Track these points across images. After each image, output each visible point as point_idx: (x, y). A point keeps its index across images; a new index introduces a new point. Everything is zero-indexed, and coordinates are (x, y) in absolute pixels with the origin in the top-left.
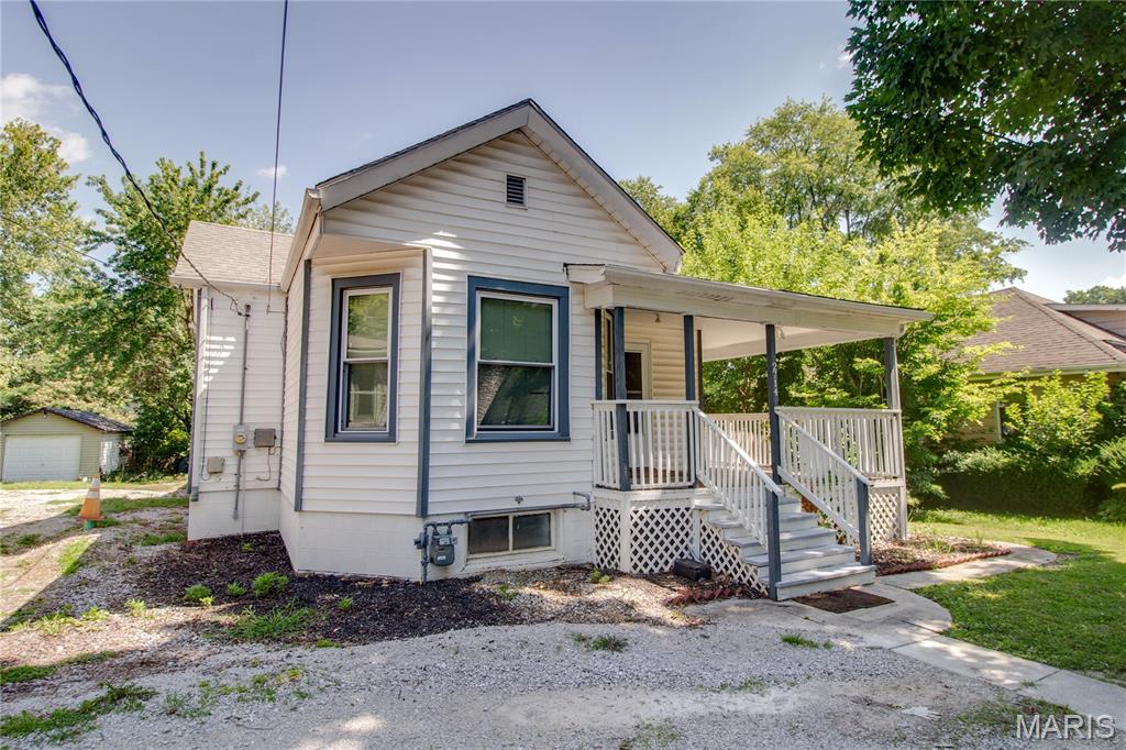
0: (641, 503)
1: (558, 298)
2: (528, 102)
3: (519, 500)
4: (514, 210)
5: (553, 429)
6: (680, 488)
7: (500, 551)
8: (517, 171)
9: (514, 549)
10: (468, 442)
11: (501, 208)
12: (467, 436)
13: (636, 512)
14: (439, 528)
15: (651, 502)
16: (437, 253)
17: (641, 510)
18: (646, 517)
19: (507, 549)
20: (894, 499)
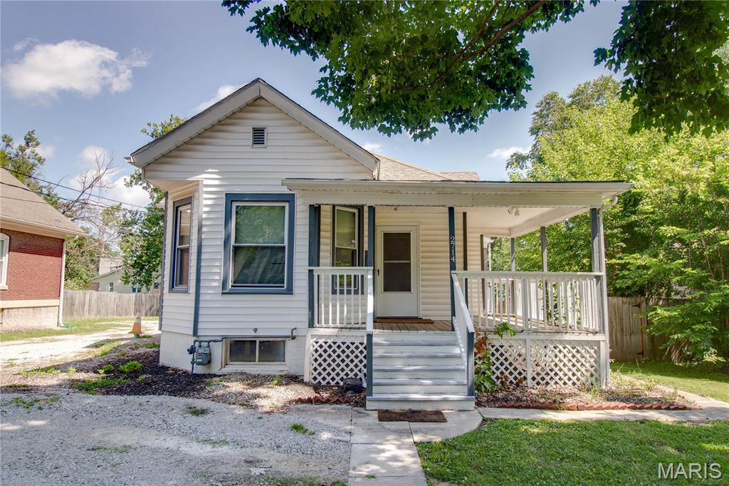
0: (321, 337)
1: (288, 201)
2: (257, 80)
3: (255, 330)
4: (258, 148)
5: (283, 287)
6: (355, 328)
7: (250, 361)
8: (259, 124)
9: (259, 361)
10: (223, 293)
11: (249, 149)
12: (223, 289)
13: (317, 343)
14: (202, 343)
15: (329, 336)
16: (206, 182)
17: (321, 342)
18: (325, 346)
19: (255, 361)
20: (592, 351)
